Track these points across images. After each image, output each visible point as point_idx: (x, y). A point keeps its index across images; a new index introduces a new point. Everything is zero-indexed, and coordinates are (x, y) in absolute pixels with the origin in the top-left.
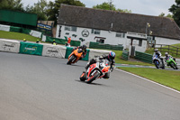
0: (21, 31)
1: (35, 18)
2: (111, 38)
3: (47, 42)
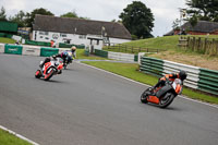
0: (5, 36)
1: (16, 25)
2: (75, 39)
3: (26, 44)
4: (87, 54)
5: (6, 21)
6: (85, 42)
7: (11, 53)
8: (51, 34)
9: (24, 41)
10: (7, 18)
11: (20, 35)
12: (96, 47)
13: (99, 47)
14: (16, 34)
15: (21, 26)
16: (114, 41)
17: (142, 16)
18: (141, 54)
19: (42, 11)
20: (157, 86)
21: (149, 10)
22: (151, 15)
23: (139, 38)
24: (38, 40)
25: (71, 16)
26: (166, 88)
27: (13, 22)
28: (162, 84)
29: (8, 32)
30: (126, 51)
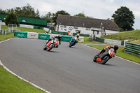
0: (39, 28)
1: (46, 21)
2: (83, 30)
3: (52, 33)
4: (90, 40)
5: (39, 18)
6: (90, 32)
7: (43, 39)
8: (68, 27)
9: (50, 31)
10: (40, 16)
11: (48, 27)
12: (97, 36)
13: (99, 36)
14: (46, 26)
15: (49, 22)
16: (108, 32)
17: (127, 16)
18: (126, 41)
19: (62, 13)
20: (101, 52)
21: (131, 13)
22: (133, 15)
23: (125, 30)
24: (60, 30)
25: (81, 16)
26: (105, 53)
27: (44, 19)
28: (104, 51)
29: (41, 26)
30: (116, 39)
